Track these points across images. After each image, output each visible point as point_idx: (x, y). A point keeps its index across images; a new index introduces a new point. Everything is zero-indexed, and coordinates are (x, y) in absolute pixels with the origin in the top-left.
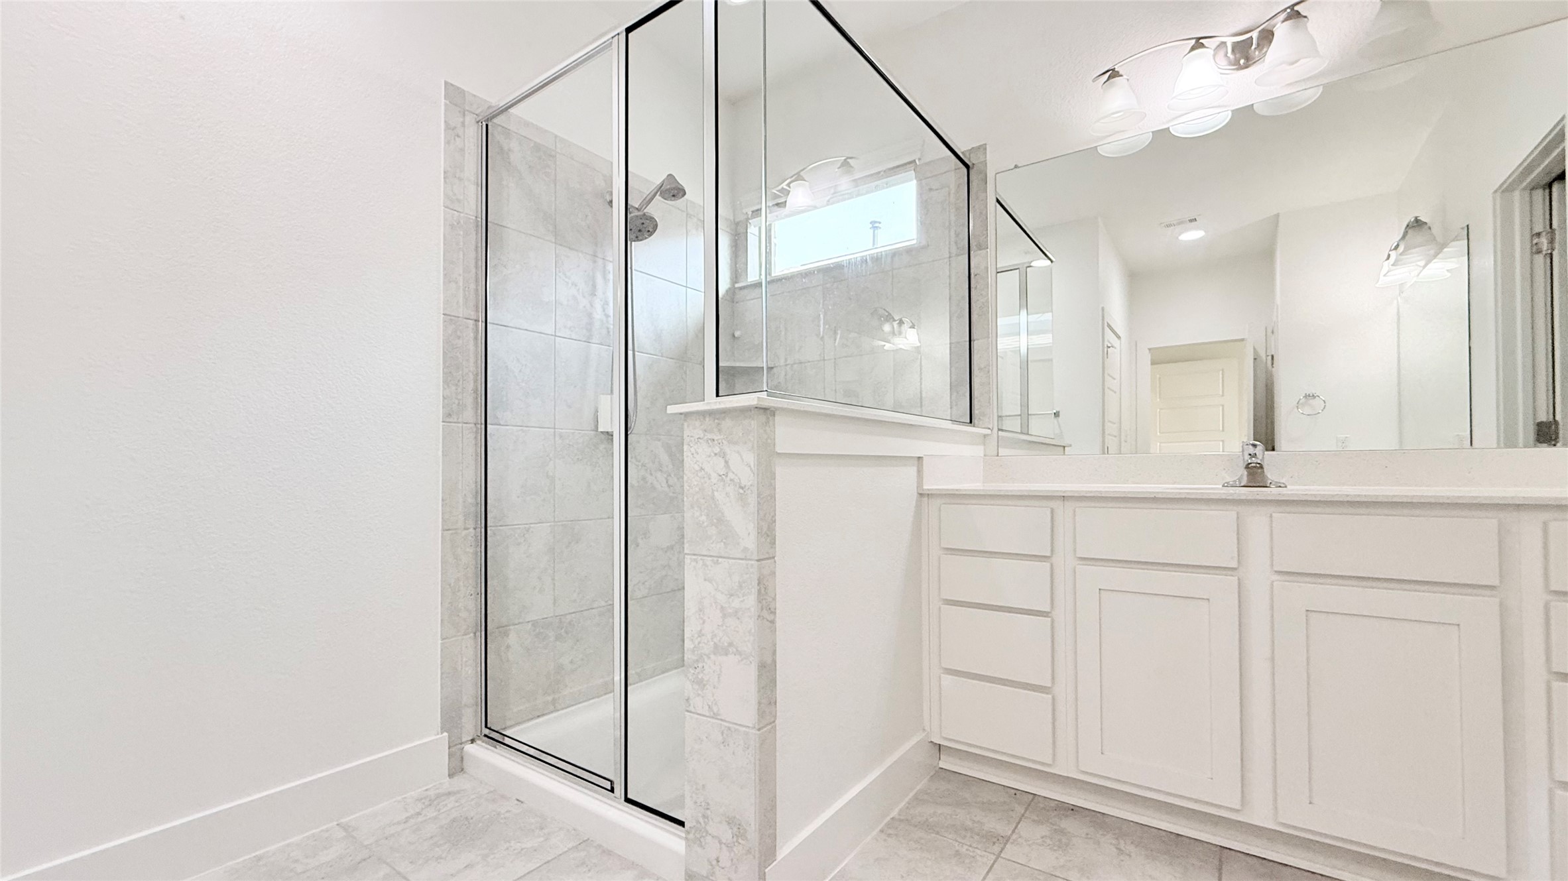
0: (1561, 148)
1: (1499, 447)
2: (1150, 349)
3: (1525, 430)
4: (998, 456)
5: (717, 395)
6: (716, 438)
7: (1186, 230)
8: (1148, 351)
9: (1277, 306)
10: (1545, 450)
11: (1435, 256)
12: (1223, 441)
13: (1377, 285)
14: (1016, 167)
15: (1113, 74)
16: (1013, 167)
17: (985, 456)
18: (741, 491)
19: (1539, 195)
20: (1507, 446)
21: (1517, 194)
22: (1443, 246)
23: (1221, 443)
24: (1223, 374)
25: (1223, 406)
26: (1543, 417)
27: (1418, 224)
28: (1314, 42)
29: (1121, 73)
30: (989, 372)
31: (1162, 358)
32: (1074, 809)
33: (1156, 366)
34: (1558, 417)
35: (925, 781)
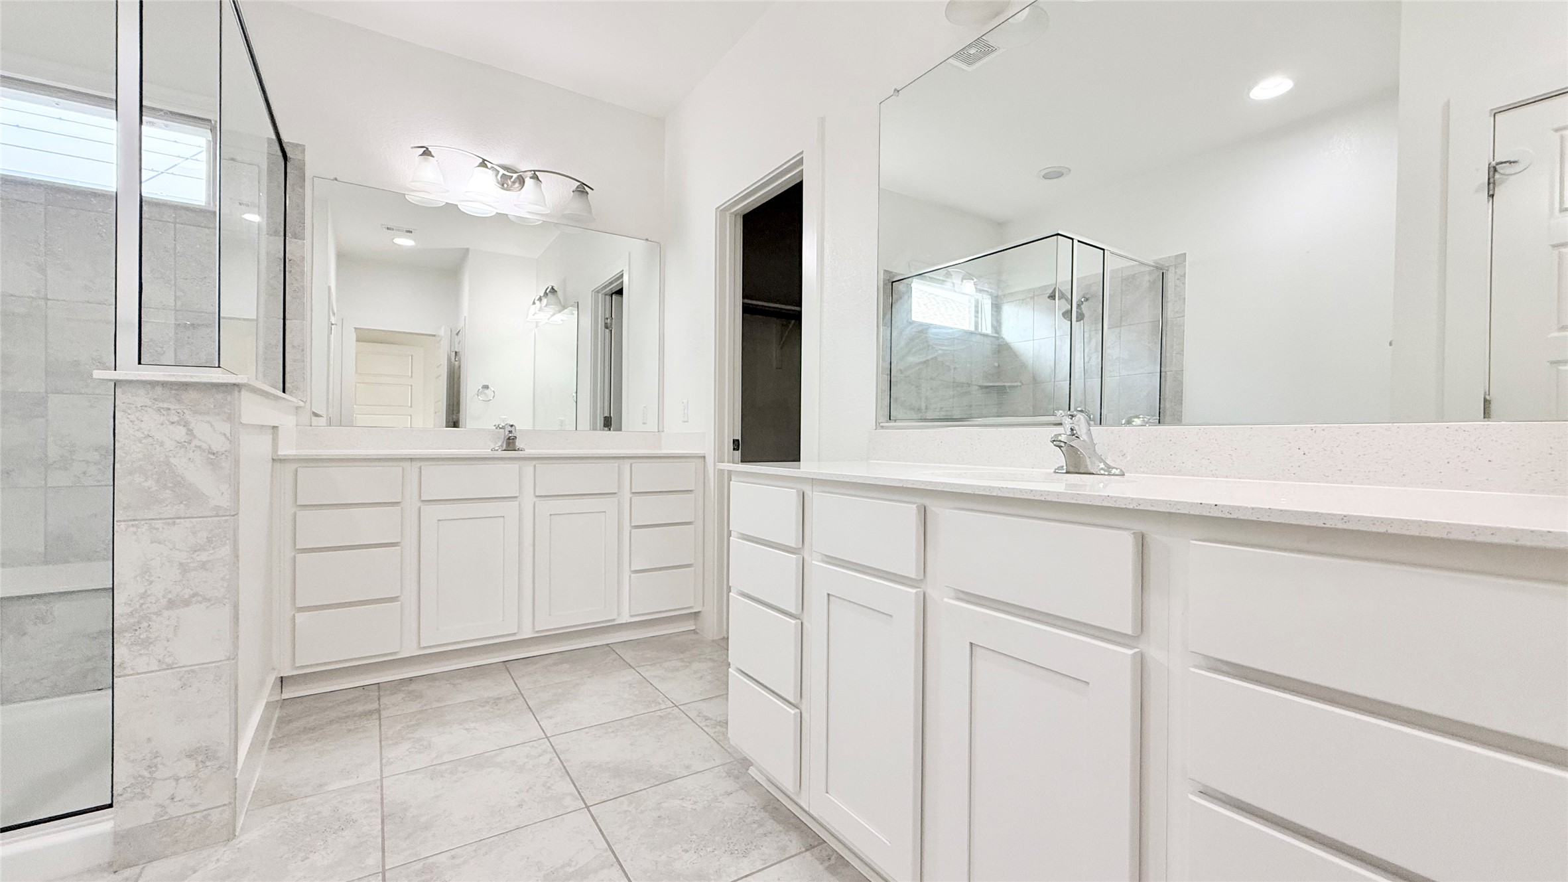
0: (621, 281)
1: (590, 429)
2: (355, 328)
3: (600, 422)
4: (311, 426)
5: (140, 363)
6: (172, 407)
7: (399, 236)
8: (354, 330)
9: (465, 317)
10: (606, 433)
11: (560, 311)
12: (411, 416)
13: (528, 320)
14: (336, 179)
15: (427, 153)
16: (332, 178)
17: (297, 425)
18: (212, 457)
19: (608, 298)
20: (593, 430)
21: (600, 295)
22: (564, 307)
23: (409, 417)
24: (412, 359)
25: (411, 386)
26: (607, 414)
27: (553, 291)
28: (544, 197)
29: (433, 154)
30: (303, 350)
31: (366, 337)
32: (411, 679)
33: (361, 343)
34: (612, 415)
35: (278, 711)
